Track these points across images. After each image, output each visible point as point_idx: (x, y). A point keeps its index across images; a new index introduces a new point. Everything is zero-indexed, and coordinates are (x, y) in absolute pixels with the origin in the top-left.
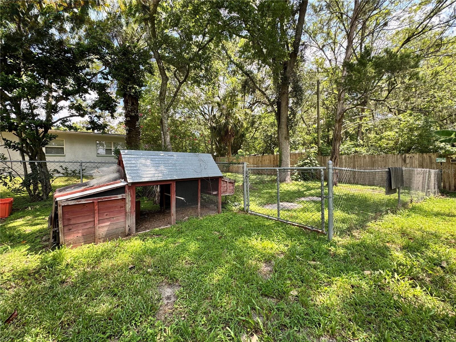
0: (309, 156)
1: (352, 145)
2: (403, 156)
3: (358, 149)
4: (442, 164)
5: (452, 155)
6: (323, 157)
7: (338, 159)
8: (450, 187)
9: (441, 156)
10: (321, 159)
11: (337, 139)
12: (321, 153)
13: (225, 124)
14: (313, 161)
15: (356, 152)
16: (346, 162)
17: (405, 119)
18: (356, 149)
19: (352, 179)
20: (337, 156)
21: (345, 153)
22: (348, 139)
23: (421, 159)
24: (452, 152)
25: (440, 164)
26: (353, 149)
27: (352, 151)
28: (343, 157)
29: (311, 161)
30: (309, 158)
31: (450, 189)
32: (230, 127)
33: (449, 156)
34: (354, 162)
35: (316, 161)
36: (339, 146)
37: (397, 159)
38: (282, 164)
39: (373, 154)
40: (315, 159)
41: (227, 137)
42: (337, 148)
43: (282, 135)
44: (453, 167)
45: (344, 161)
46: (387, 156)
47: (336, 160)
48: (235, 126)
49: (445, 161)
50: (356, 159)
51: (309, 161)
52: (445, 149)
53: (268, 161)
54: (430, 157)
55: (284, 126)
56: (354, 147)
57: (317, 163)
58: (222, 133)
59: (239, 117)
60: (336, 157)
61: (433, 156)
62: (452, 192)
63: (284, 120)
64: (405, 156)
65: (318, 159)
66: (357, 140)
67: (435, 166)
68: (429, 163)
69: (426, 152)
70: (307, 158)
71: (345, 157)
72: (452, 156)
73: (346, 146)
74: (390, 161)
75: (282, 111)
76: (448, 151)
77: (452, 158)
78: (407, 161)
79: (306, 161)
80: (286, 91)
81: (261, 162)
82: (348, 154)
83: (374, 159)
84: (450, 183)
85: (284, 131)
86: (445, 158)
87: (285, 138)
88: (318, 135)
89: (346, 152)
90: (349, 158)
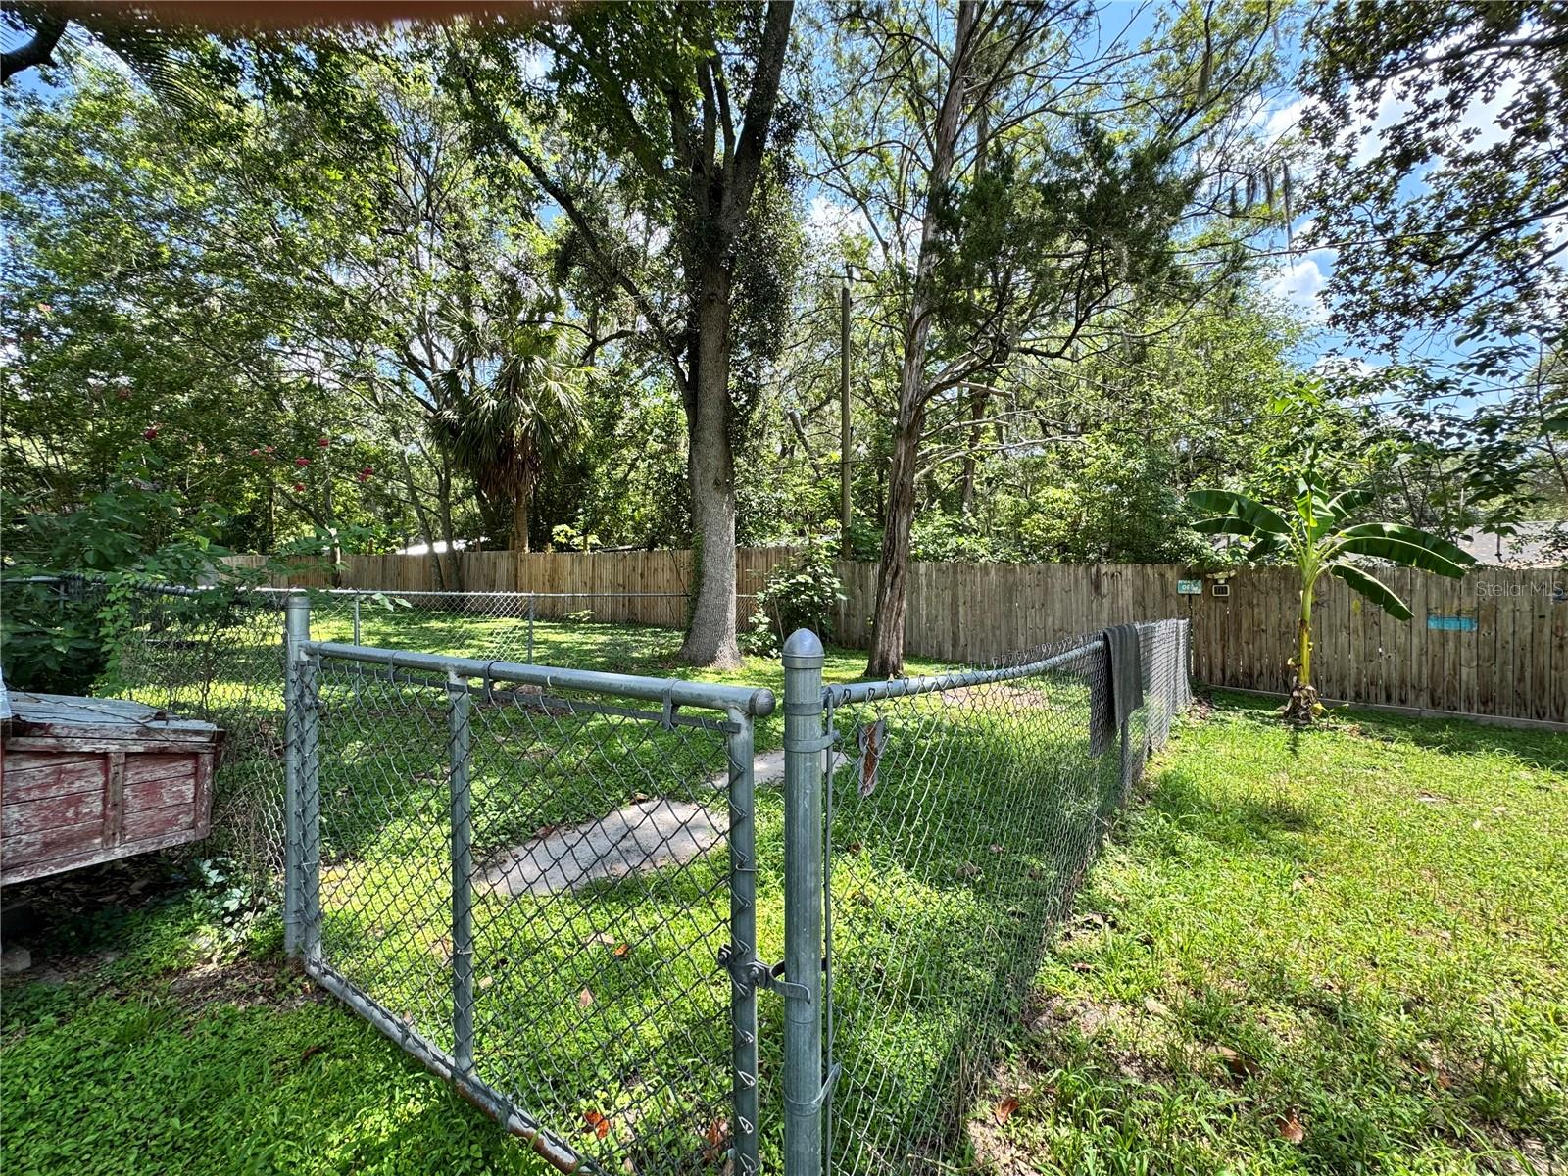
0: (809, 561)
1: (948, 526)
2: (1093, 570)
3: (965, 542)
4: (1193, 600)
5: (1217, 572)
6: (857, 567)
7: (903, 577)
8: (1212, 673)
9: (1189, 575)
10: (853, 573)
11: (903, 499)
12: (851, 549)
13: (497, 413)
14: (825, 580)
15: (959, 551)
16: (929, 585)
17: (1097, 449)
18: (961, 540)
19: (948, 647)
20: (902, 564)
21: (927, 555)
22: (936, 504)
23: (1139, 583)
24: (1219, 562)
25: (1186, 598)
26: (952, 542)
27: (948, 547)
28: (923, 566)
29: (816, 578)
30: (809, 569)
32: (518, 432)
33: (1209, 576)
34: (955, 585)
35: (835, 580)
36: (909, 527)
37: (1076, 581)
38: (705, 589)
39: (1008, 561)
40: (830, 571)
41: (508, 471)
42: (903, 534)
43: (705, 470)
44: (1218, 611)
45: (923, 581)
46: (1048, 569)
47: (898, 580)
48: (543, 427)
49: (1199, 592)
50: (959, 576)
51: (810, 581)
53: (667, 575)
54: (1162, 576)
55: (711, 435)
56: (952, 535)
57: (837, 585)
58: (486, 452)
59: (561, 396)
60: (898, 567)
61: (1171, 574)
62: (1218, 691)
63: (711, 410)
64: (1098, 571)
65: (843, 570)
66: (962, 514)
67: (1173, 604)
68: (1159, 596)
69: (1154, 562)
70: (804, 567)
71: (927, 568)
72: (1216, 577)
73: (929, 529)
74: (1058, 588)
75: (702, 374)
77: (1216, 582)
78: (1104, 589)
79: (800, 578)
80: (721, 293)
81: (642, 575)
82: (936, 558)
83: (1011, 579)
84: (1211, 664)
85: (713, 452)
86: (1199, 583)
87: (717, 483)
88: (843, 486)
89: (931, 549)
90: (939, 570)
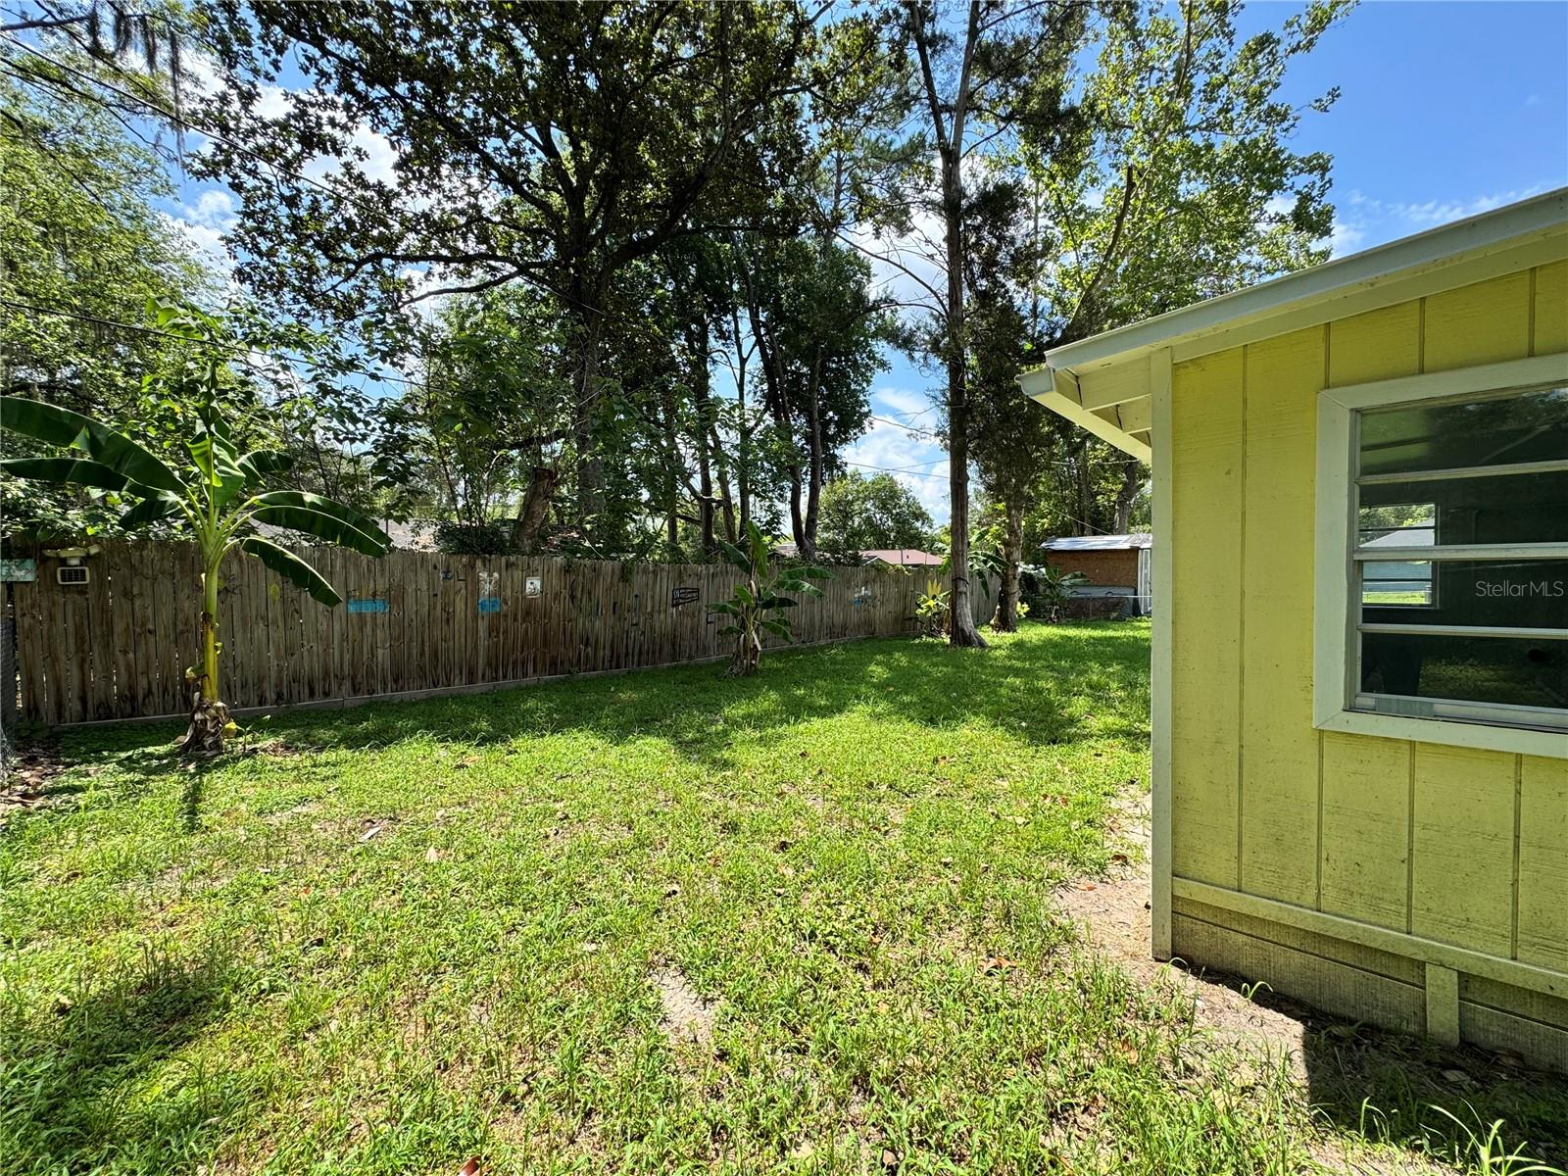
4: (17, 591)
5: (64, 546)
8: (60, 705)
24: (68, 530)
31: (60, 716)
33: (49, 553)
44: (70, 608)
49: (30, 578)
52: (26, 515)
62: (72, 730)
72: (63, 554)
76: (43, 523)
77: (63, 562)
84: (59, 689)
86: (29, 563)
